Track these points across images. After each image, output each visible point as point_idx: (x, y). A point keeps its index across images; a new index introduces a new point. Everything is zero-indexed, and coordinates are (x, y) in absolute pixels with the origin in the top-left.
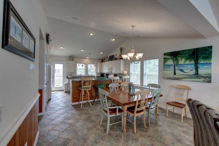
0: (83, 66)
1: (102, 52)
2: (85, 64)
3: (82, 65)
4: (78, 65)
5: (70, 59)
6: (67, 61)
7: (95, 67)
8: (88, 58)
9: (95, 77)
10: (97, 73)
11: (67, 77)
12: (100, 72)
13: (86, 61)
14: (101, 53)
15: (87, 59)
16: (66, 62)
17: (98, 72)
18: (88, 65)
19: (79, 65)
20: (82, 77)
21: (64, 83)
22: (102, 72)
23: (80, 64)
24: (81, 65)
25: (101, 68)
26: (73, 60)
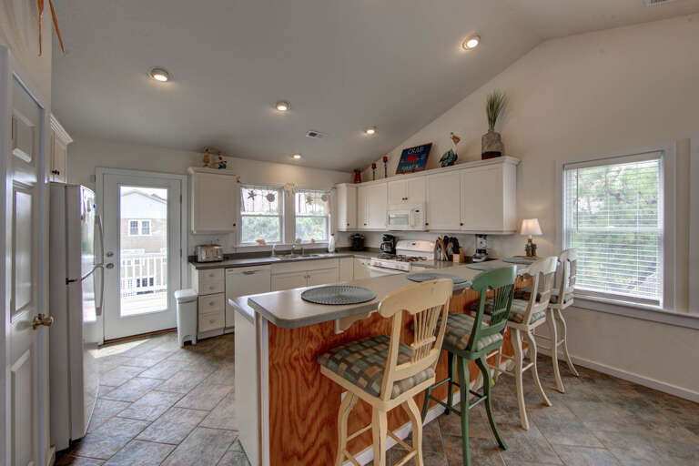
0: (270, 198)
1: (375, 128)
2: (280, 189)
3: (266, 193)
4: (245, 193)
5: (206, 162)
6: (191, 170)
7: (326, 203)
8: (297, 157)
9: (326, 251)
10: (336, 233)
11: (193, 259)
12: (353, 226)
13: (288, 173)
14: (371, 132)
15: (294, 164)
16: (184, 178)
17: (343, 227)
18: (297, 195)
19: (252, 195)
20: (268, 254)
21: (177, 295)
22: (362, 228)
23: (258, 192)
24: (261, 194)
25: (356, 211)
26: (223, 166)
